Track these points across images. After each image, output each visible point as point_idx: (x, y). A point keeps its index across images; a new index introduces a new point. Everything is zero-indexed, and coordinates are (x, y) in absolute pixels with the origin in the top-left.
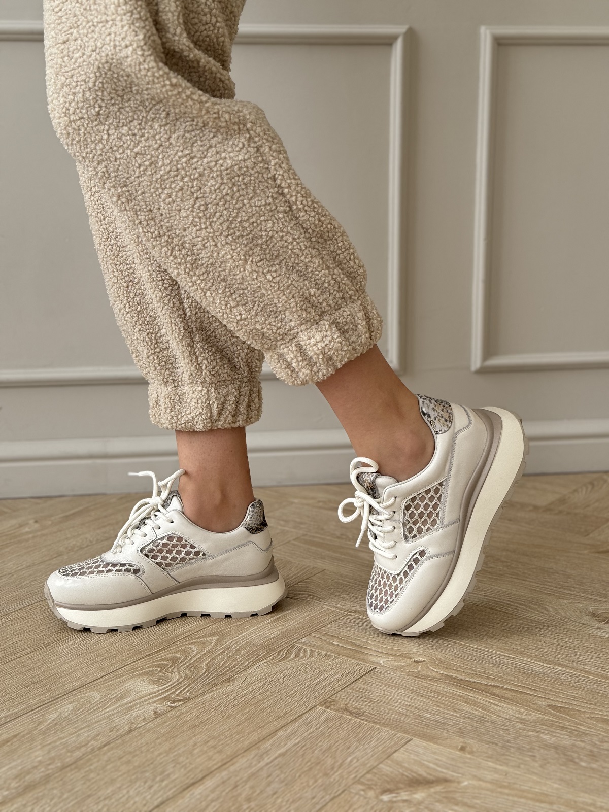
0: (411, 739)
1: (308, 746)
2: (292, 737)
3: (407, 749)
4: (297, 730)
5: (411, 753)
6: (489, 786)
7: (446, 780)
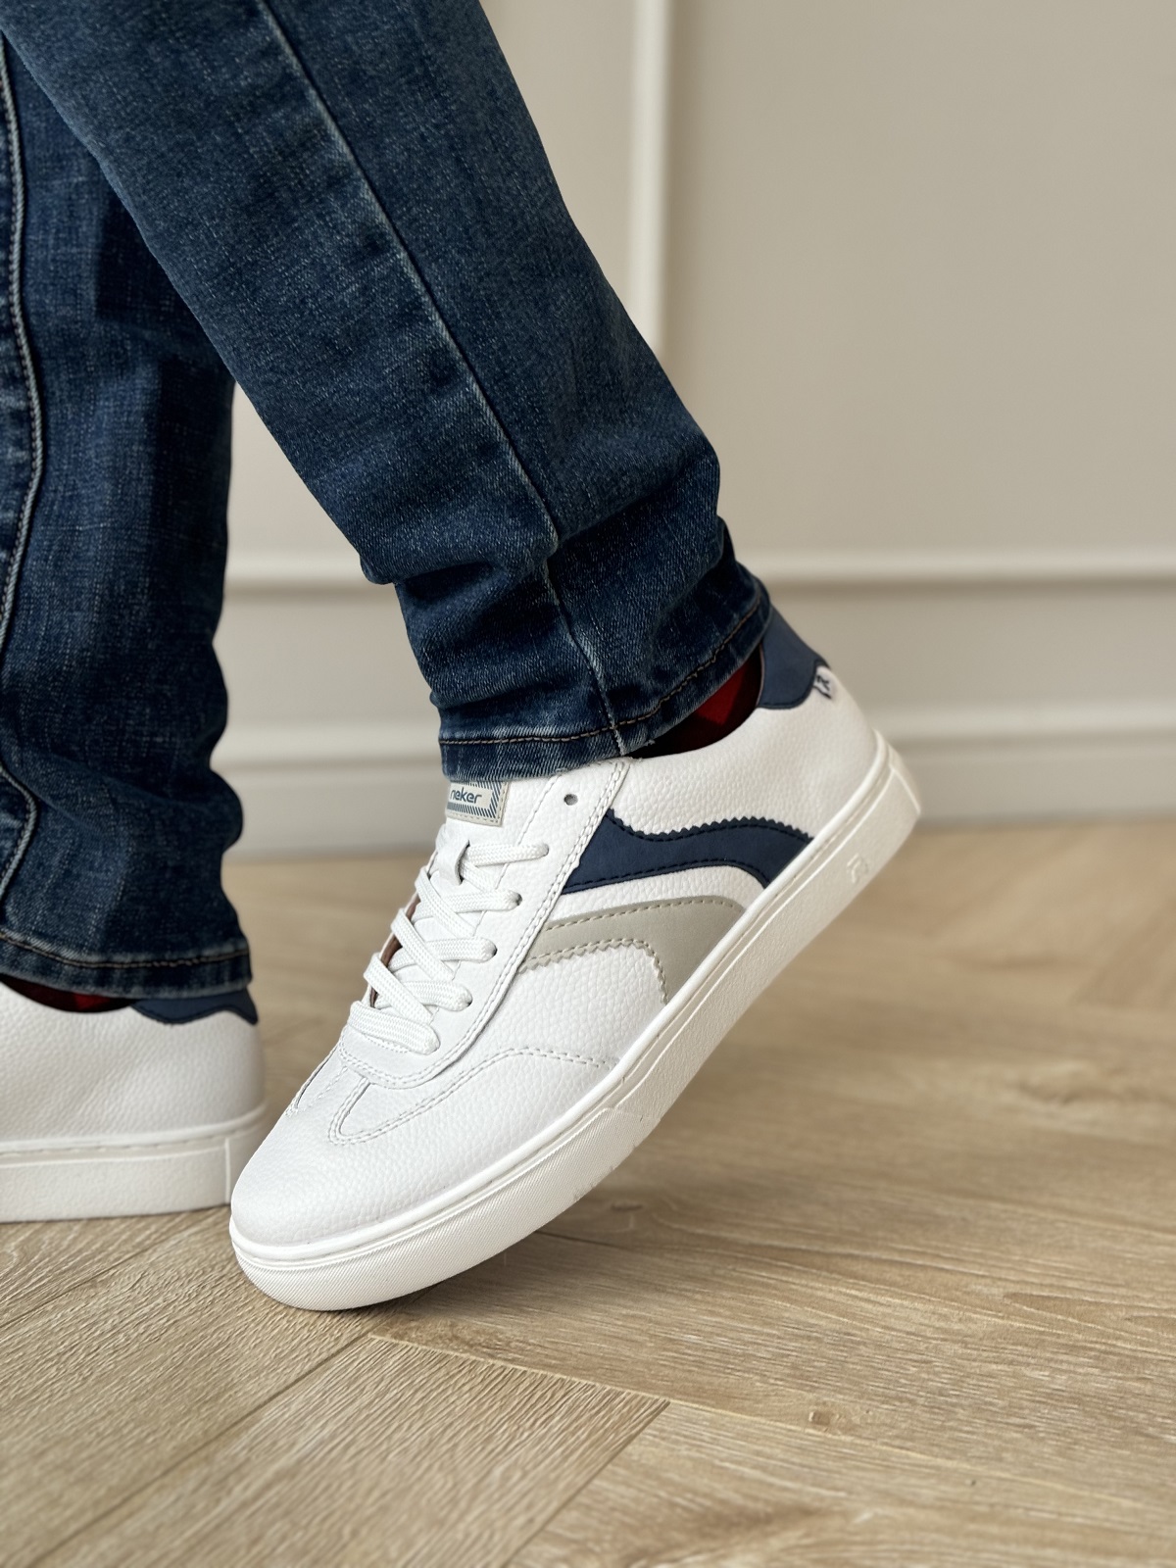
0: (668, 1403)
1: (361, 1443)
2: (309, 1421)
3: (662, 1431)
4: (323, 1402)
5: (676, 1442)
6: (936, 1517)
7: (805, 1512)
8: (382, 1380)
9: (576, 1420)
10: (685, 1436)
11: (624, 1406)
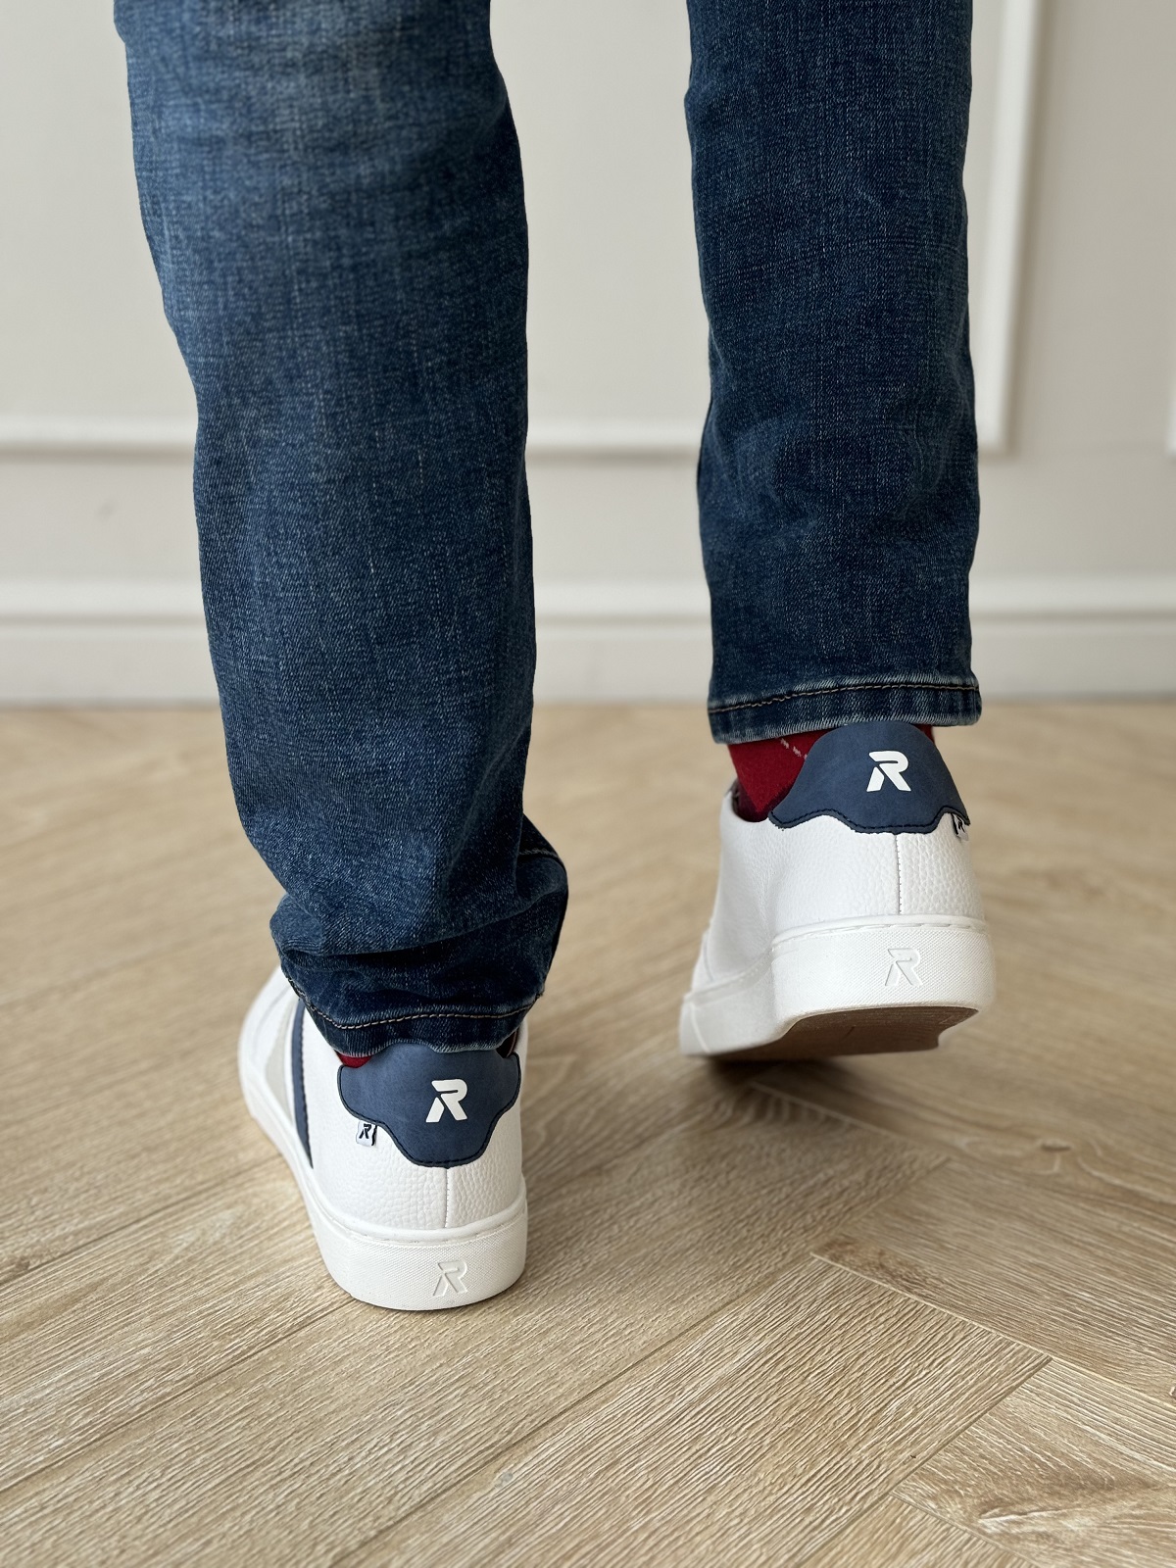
0: (1050, 1360)
1: (790, 1360)
3: (1039, 1386)
5: (1049, 1399)
8: (815, 1300)
9: (968, 1364)
10: (1058, 1395)
11: (1011, 1358)
